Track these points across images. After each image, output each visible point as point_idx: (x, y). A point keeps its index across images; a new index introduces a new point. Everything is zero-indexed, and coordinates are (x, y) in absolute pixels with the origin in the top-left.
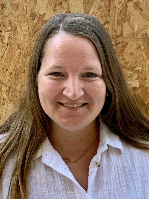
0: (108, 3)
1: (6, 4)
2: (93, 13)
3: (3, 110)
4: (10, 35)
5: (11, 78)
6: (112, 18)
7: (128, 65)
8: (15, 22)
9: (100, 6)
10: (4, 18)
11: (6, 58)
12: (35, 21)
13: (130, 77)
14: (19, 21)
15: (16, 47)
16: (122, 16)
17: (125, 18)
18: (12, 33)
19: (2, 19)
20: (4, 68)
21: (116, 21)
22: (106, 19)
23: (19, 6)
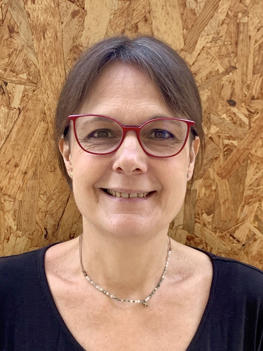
0: (235, 28)
1: (18, 24)
2: (203, 47)
4: (25, 90)
5: (25, 182)
6: (242, 60)
8: (36, 63)
9: (218, 34)
10: (15, 53)
11: (16, 139)
14: (45, 63)
15: (37, 116)
18: (30, 87)
19: (10, 56)
20: (11, 162)
21: (251, 66)
22: (229, 62)
23: (46, 30)
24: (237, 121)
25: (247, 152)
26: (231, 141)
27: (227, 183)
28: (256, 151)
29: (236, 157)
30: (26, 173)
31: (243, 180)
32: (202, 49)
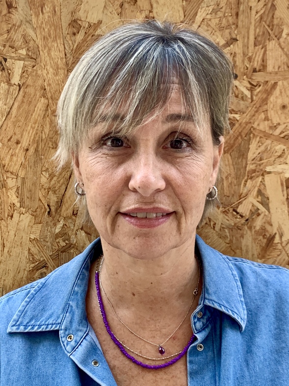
2: (203, 19)
3: (9, 228)
4: (25, 66)
5: (27, 159)
6: (244, 31)
7: (277, 132)
8: (35, 39)
9: (218, 6)
10: (13, 29)
11: (17, 116)
12: (80, 37)
13: (280, 157)
14: (44, 38)
15: (37, 92)
16: (264, 26)
17: (270, 31)
18: (29, 63)
19: (8, 31)
20: (12, 139)
21: (252, 38)
22: (230, 34)
23: (44, 4)
24: (238, 94)
25: (250, 125)
26: (233, 115)
27: (230, 158)
28: (258, 125)
29: (238, 131)
30: (27, 150)
31: (246, 154)
32: (202, 21)
